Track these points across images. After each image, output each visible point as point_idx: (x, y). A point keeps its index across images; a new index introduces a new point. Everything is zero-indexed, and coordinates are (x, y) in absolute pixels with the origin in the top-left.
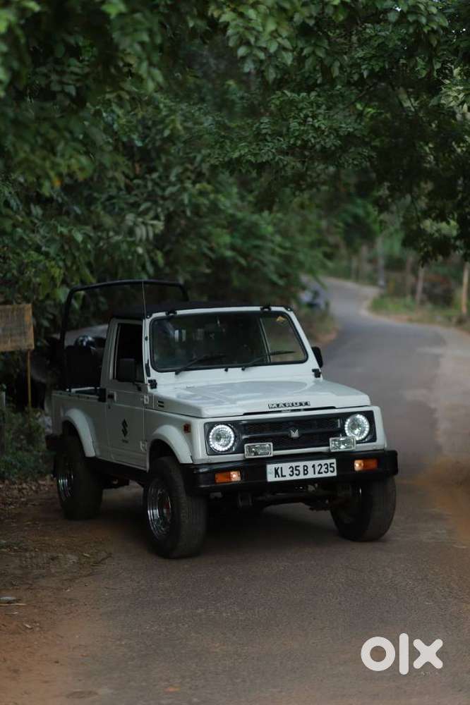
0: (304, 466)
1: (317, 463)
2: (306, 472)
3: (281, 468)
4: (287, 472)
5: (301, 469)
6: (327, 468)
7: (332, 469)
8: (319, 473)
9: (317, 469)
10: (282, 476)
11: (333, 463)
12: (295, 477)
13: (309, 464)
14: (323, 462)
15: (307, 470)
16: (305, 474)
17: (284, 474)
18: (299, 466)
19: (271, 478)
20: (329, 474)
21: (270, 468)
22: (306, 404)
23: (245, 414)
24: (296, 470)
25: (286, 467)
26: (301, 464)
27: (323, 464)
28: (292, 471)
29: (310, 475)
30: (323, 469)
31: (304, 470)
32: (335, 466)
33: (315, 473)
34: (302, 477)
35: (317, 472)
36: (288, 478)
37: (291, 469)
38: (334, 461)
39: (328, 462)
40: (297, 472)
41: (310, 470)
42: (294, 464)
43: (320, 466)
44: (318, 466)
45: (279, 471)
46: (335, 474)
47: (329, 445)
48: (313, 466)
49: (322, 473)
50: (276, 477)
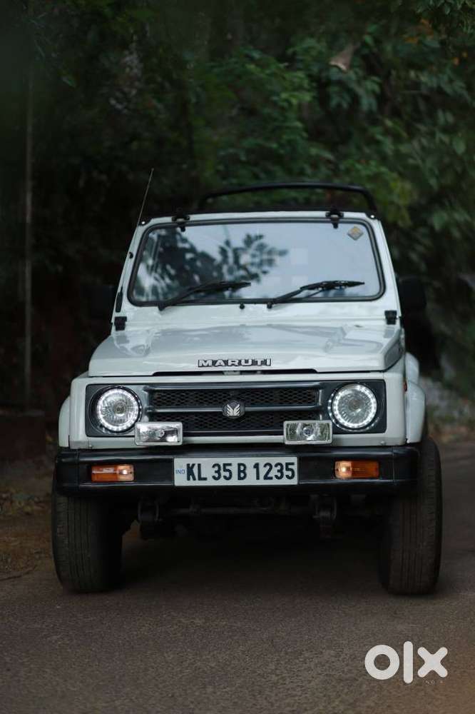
0: (239, 465)
1: (262, 461)
2: (242, 475)
3: (199, 465)
4: (208, 472)
5: (234, 469)
6: (281, 471)
7: (290, 473)
8: (266, 477)
9: (263, 471)
10: (200, 479)
11: (293, 464)
12: (222, 482)
13: (249, 461)
14: (274, 460)
15: (244, 471)
16: (240, 478)
17: (203, 476)
18: (230, 465)
19: (180, 480)
20: (285, 482)
21: (180, 463)
22: (264, 362)
24: (225, 470)
25: (207, 464)
26: (234, 461)
27: (273, 465)
28: (218, 472)
29: (251, 480)
30: (274, 472)
31: (240, 471)
32: (295, 467)
33: (258, 478)
34: (234, 482)
35: (262, 476)
36: (211, 482)
37: (216, 468)
38: (294, 459)
39: (284, 460)
40: (227, 474)
41: (251, 472)
42: (222, 461)
43: (268, 467)
44: (265, 466)
45: (195, 470)
46: (294, 482)
47: (281, 434)
48: (256, 466)
49: (271, 478)
50: (189, 479)
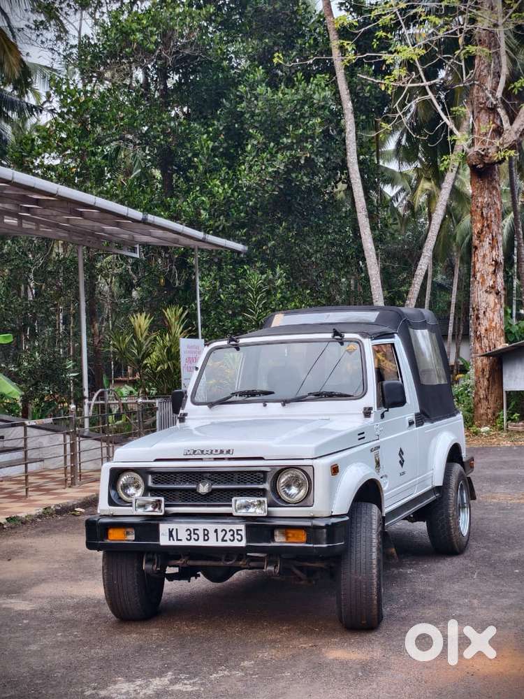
0: (204, 530)
1: (220, 527)
2: (206, 538)
3: (177, 530)
4: (183, 535)
5: (201, 533)
6: (233, 535)
7: (239, 537)
8: (223, 540)
9: (221, 535)
10: (178, 540)
11: (241, 530)
12: (192, 543)
13: (211, 527)
14: (227, 527)
15: (207, 535)
16: (205, 540)
17: (179, 538)
18: (197, 529)
19: (164, 541)
20: (236, 544)
21: (164, 528)
23: (157, 460)
24: (194, 534)
25: (182, 528)
26: (201, 527)
27: (228, 531)
28: (190, 535)
29: (212, 542)
30: (228, 536)
31: (205, 535)
32: (243, 533)
33: (217, 541)
34: (201, 543)
35: (220, 539)
36: (185, 543)
37: (189, 532)
38: (242, 527)
39: (235, 527)
40: (196, 537)
41: (212, 535)
42: (192, 527)
43: (224, 532)
44: (222, 531)
45: (174, 533)
46: (243, 544)
47: (230, 506)
48: (216, 531)
49: (226, 541)
50: (170, 540)
